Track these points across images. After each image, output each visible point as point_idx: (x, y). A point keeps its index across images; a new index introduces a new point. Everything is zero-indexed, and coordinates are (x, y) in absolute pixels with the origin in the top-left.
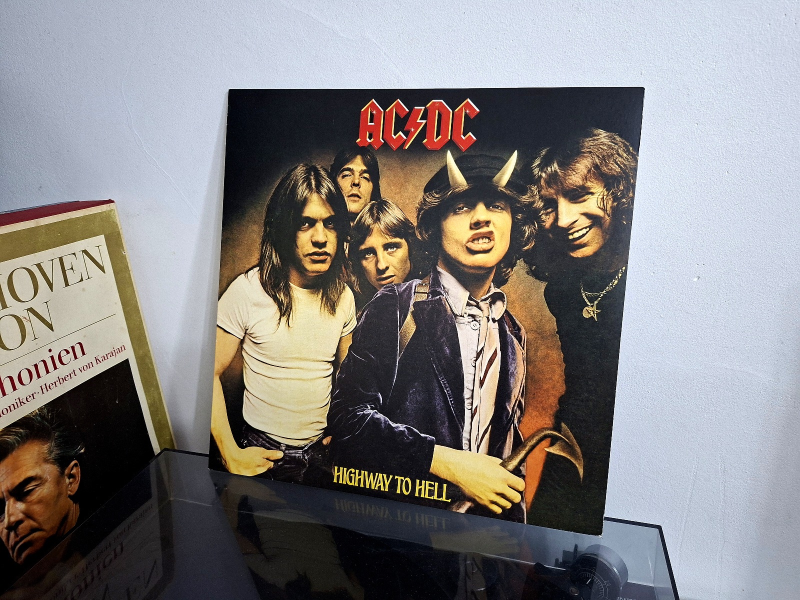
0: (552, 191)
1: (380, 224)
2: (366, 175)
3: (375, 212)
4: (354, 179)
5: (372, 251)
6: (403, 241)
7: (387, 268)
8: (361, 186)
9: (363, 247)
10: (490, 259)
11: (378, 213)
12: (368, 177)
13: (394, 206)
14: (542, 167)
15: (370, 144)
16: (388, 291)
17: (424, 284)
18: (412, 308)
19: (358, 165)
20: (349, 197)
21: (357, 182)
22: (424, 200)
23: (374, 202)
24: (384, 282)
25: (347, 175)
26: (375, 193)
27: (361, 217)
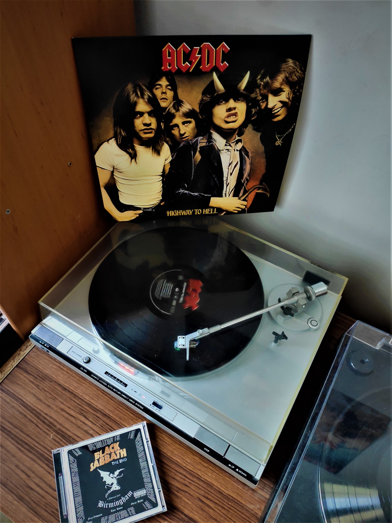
0: (266, 91)
1: (179, 113)
2: (169, 87)
3: (176, 106)
4: (163, 90)
5: (177, 126)
6: (192, 120)
7: (185, 133)
8: (167, 94)
9: (171, 124)
10: (235, 125)
11: (178, 107)
12: (171, 88)
13: (186, 103)
14: (262, 79)
15: (170, 70)
16: (187, 143)
17: (204, 139)
18: (199, 149)
19: (164, 82)
20: (161, 99)
21: (164, 91)
22: (202, 98)
23: (175, 101)
24: (184, 139)
25: (158, 88)
26: (175, 97)
27: (169, 110)
